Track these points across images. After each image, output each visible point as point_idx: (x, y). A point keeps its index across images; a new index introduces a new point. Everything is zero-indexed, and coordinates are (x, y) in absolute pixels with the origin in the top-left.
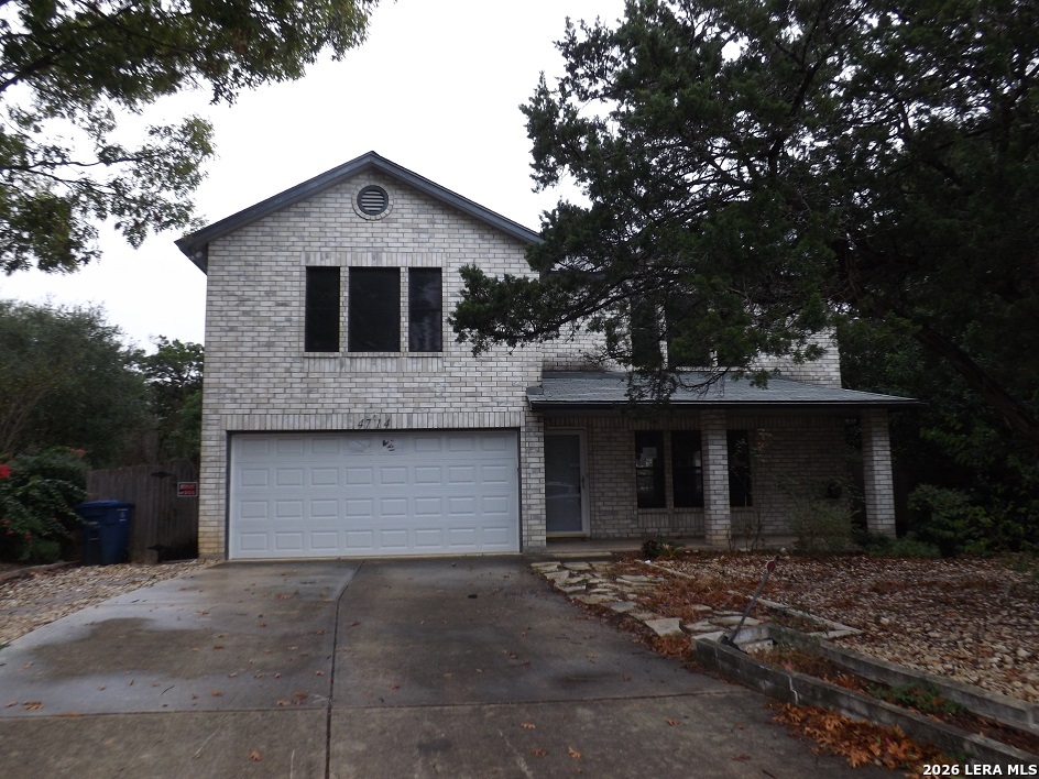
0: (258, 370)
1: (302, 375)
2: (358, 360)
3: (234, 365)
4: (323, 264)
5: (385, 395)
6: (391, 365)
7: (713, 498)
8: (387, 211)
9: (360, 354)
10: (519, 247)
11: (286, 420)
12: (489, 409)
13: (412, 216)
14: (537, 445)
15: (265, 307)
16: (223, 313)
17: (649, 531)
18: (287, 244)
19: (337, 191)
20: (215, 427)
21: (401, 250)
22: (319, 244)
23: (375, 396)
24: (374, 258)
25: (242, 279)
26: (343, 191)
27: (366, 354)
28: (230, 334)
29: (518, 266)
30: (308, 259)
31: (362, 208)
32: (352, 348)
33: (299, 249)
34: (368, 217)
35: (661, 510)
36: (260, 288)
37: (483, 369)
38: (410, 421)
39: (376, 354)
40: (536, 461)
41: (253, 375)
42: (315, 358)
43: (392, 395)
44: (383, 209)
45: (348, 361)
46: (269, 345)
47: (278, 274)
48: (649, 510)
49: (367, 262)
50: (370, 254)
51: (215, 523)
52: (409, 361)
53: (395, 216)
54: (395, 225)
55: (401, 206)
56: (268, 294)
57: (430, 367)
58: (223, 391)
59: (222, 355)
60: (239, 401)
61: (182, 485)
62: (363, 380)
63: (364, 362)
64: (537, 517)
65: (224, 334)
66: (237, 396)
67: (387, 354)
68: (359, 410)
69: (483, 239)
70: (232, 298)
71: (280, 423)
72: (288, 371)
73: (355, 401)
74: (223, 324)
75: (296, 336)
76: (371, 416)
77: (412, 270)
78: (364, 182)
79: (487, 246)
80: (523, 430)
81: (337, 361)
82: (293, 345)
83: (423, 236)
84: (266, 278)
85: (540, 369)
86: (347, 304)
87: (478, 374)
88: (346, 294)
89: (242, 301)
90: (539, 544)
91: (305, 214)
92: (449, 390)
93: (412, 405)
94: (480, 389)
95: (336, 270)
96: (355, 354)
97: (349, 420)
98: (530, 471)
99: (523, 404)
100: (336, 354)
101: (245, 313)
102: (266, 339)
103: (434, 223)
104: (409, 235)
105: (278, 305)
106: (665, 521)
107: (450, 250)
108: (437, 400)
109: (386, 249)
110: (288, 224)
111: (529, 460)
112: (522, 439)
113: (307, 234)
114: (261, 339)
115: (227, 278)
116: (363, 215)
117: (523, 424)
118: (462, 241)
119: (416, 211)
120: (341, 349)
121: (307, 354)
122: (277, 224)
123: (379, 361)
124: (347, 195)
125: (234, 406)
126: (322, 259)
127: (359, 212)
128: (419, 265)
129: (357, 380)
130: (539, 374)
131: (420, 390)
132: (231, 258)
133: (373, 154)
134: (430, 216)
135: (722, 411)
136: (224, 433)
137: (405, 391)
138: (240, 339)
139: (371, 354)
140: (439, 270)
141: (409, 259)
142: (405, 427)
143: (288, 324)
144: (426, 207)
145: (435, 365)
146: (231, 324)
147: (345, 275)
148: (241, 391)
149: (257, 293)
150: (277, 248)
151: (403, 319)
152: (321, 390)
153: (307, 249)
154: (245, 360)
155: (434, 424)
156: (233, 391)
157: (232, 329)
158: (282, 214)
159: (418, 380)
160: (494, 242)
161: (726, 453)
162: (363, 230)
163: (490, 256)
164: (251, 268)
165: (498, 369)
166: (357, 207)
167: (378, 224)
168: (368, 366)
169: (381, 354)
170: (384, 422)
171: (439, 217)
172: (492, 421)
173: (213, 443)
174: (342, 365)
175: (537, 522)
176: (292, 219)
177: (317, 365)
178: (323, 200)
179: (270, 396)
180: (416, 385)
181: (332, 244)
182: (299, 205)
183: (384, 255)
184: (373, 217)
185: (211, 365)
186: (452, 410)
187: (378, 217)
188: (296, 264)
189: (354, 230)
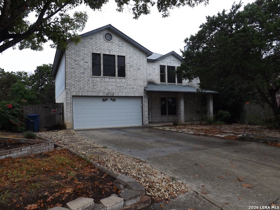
0: (80, 80)
1: (92, 81)
2: (106, 78)
3: (74, 78)
4: (96, 53)
5: (112, 87)
6: (113, 80)
7: (181, 113)
8: (112, 40)
9: (106, 77)
10: (143, 52)
11: (88, 93)
12: (136, 92)
13: (118, 42)
14: (146, 100)
15: (82, 63)
16: (71, 64)
17: (163, 120)
18: (87, 46)
19: (99, 33)
20: (69, 95)
21: (116, 51)
22: (95, 47)
23: (110, 88)
24: (109, 52)
25: (75, 55)
26: (101, 33)
27: (108, 77)
28: (72, 69)
29: (142, 57)
30: (92, 51)
31: (106, 39)
32: (104, 75)
33: (90, 48)
34: (107, 41)
35: (166, 116)
36: (80, 58)
37: (135, 82)
38: (118, 94)
39: (110, 77)
40: (146, 104)
41: (79, 81)
42: (95, 77)
43: (114, 88)
44: (111, 39)
45: (103, 78)
46: (83, 73)
47: (85, 54)
48: (163, 116)
49: (107, 53)
50: (108, 51)
51: (70, 120)
52: (118, 79)
53: (114, 42)
54: (114, 44)
55: (115, 39)
56: (83, 59)
57: (123, 81)
58: (71, 85)
59: (71, 75)
60: (76, 88)
61: (52, 110)
62: (107, 83)
63: (107, 79)
64: (146, 117)
65: (71, 69)
66: (75, 86)
67: (113, 77)
68: (106, 91)
69: (134, 50)
70: (73, 60)
71: (86, 94)
72: (88, 80)
73: (105, 89)
74: (71, 67)
75: (90, 71)
76: (109, 93)
77: (118, 56)
78: (106, 32)
79: (135, 51)
80: (143, 97)
81: (101, 78)
82: (89, 73)
83: (120, 47)
84: (81, 55)
85: (147, 83)
86: (102, 64)
87: (134, 83)
88: (102, 61)
89: (75, 61)
90: (147, 123)
91: (91, 39)
92: (127, 87)
93: (119, 90)
94: (134, 87)
95: (100, 54)
96: (105, 77)
97: (104, 94)
98: (145, 107)
99: (143, 91)
100: (100, 76)
101: (76, 64)
102: (82, 72)
103: (123, 44)
104: (117, 47)
105: (85, 62)
106: (166, 118)
107: (127, 52)
108: (125, 89)
109: (112, 50)
110: (87, 41)
111: (145, 104)
112: (143, 99)
113: (92, 44)
114: (81, 71)
115: (71, 54)
116: (106, 40)
117: (143, 96)
118: (130, 50)
119: (119, 41)
120: (101, 75)
121: (93, 76)
122: (84, 41)
123: (111, 79)
124: (102, 35)
125: (74, 89)
126: (96, 51)
127: (105, 40)
128: (120, 55)
129: (106, 83)
130: (147, 84)
131: (121, 87)
132: (72, 49)
133: (110, 25)
134: (122, 43)
135: (183, 94)
136: (72, 96)
137: (117, 87)
138: (75, 71)
139: (109, 77)
140: (124, 57)
141: (118, 53)
142: (117, 96)
143: (88, 68)
144: (121, 40)
145: (124, 80)
146: (73, 67)
147: (102, 56)
148: (76, 85)
149: (79, 59)
150: (84, 47)
151: (116, 68)
152: (97, 86)
153: (92, 48)
154: (77, 77)
155: (124, 95)
156: (74, 85)
157: (73, 68)
158: (85, 38)
159: (120, 84)
160: (137, 51)
161: (184, 103)
162: (106, 44)
163: (136, 54)
164: (78, 52)
165: (138, 82)
166: (104, 38)
167: (110, 43)
168: (108, 80)
169: (111, 77)
170: (112, 94)
171: (124, 43)
172: (137, 95)
173: (69, 99)
174: (102, 79)
175: (146, 118)
176: (88, 40)
177: (96, 79)
178: (96, 35)
179: (84, 87)
180: (119, 85)
181: (99, 47)
182: (90, 36)
183: (111, 51)
184: (109, 41)
185: (68, 78)
186: (128, 92)
187: (110, 41)
188: (89, 52)
189: (104, 44)
